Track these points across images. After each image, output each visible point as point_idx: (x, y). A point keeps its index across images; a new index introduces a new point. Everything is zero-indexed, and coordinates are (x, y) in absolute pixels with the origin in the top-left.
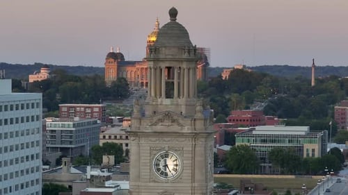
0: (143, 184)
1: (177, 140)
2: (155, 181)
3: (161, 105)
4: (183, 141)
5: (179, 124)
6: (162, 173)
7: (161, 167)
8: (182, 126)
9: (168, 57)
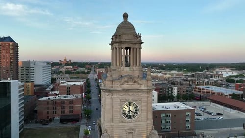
0: (115, 125)
1: (138, 94)
2: (123, 122)
3: (123, 71)
4: (141, 95)
5: (138, 84)
6: (127, 116)
7: (127, 112)
8: (140, 85)
9: (127, 41)
